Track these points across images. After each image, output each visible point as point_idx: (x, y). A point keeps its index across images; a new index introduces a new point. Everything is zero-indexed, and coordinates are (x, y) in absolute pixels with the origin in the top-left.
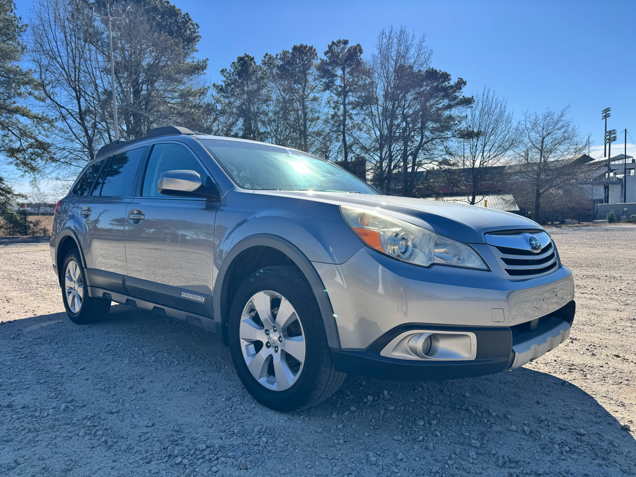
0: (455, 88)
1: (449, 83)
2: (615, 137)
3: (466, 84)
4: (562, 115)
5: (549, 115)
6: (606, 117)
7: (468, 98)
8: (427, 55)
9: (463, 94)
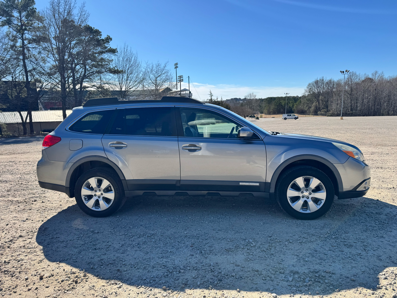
0: (105, 41)
1: (101, 37)
2: (183, 79)
3: (112, 40)
4: (165, 66)
5: (158, 65)
6: (176, 67)
7: (114, 49)
8: (86, 16)
9: (110, 46)
